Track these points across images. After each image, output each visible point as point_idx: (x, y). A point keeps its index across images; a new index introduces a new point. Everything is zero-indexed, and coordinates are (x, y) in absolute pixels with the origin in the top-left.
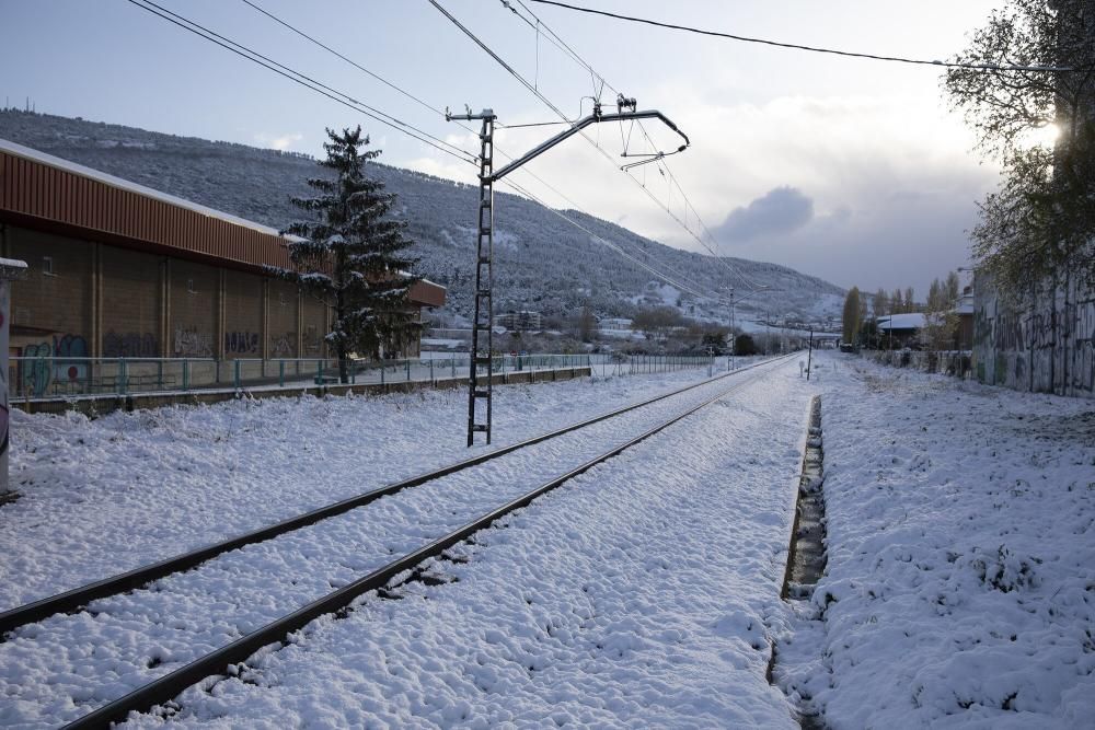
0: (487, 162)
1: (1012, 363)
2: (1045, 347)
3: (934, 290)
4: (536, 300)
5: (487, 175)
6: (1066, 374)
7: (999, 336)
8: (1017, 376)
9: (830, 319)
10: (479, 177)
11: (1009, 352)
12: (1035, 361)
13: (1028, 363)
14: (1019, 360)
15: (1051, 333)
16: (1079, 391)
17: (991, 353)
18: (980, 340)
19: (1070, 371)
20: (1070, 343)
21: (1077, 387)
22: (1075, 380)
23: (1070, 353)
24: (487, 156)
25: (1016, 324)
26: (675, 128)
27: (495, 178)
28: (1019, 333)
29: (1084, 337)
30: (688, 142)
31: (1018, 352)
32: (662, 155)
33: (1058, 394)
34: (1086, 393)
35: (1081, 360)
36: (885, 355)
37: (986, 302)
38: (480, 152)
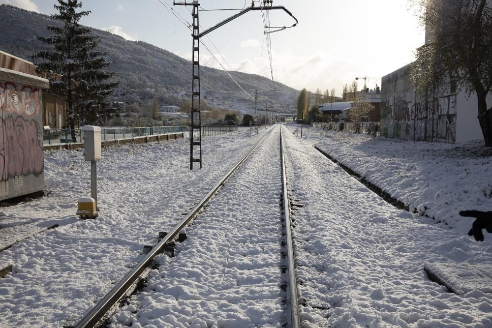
0: (196, 28)
1: (403, 127)
2: (421, 119)
3: (345, 90)
4: (122, 95)
5: (196, 34)
6: (433, 132)
7: (396, 114)
8: (406, 134)
9: (288, 106)
10: (192, 35)
11: (402, 122)
12: (416, 126)
13: (412, 127)
14: (407, 125)
15: (425, 112)
16: (439, 139)
17: (392, 122)
18: (385, 116)
19: (435, 130)
20: (435, 117)
21: (438, 138)
22: (438, 134)
23: (435, 122)
24: (196, 24)
25: (406, 108)
26: (291, 14)
27: (200, 36)
28: (407, 113)
29: (443, 114)
30: (297, 22)
31: (407, 122)
32: (285, 28)
33: (429, 141)
34: (443, 140)
35: (441, 125)
36: (327, 125)
37: (389, 97)
38: (192, 23)
